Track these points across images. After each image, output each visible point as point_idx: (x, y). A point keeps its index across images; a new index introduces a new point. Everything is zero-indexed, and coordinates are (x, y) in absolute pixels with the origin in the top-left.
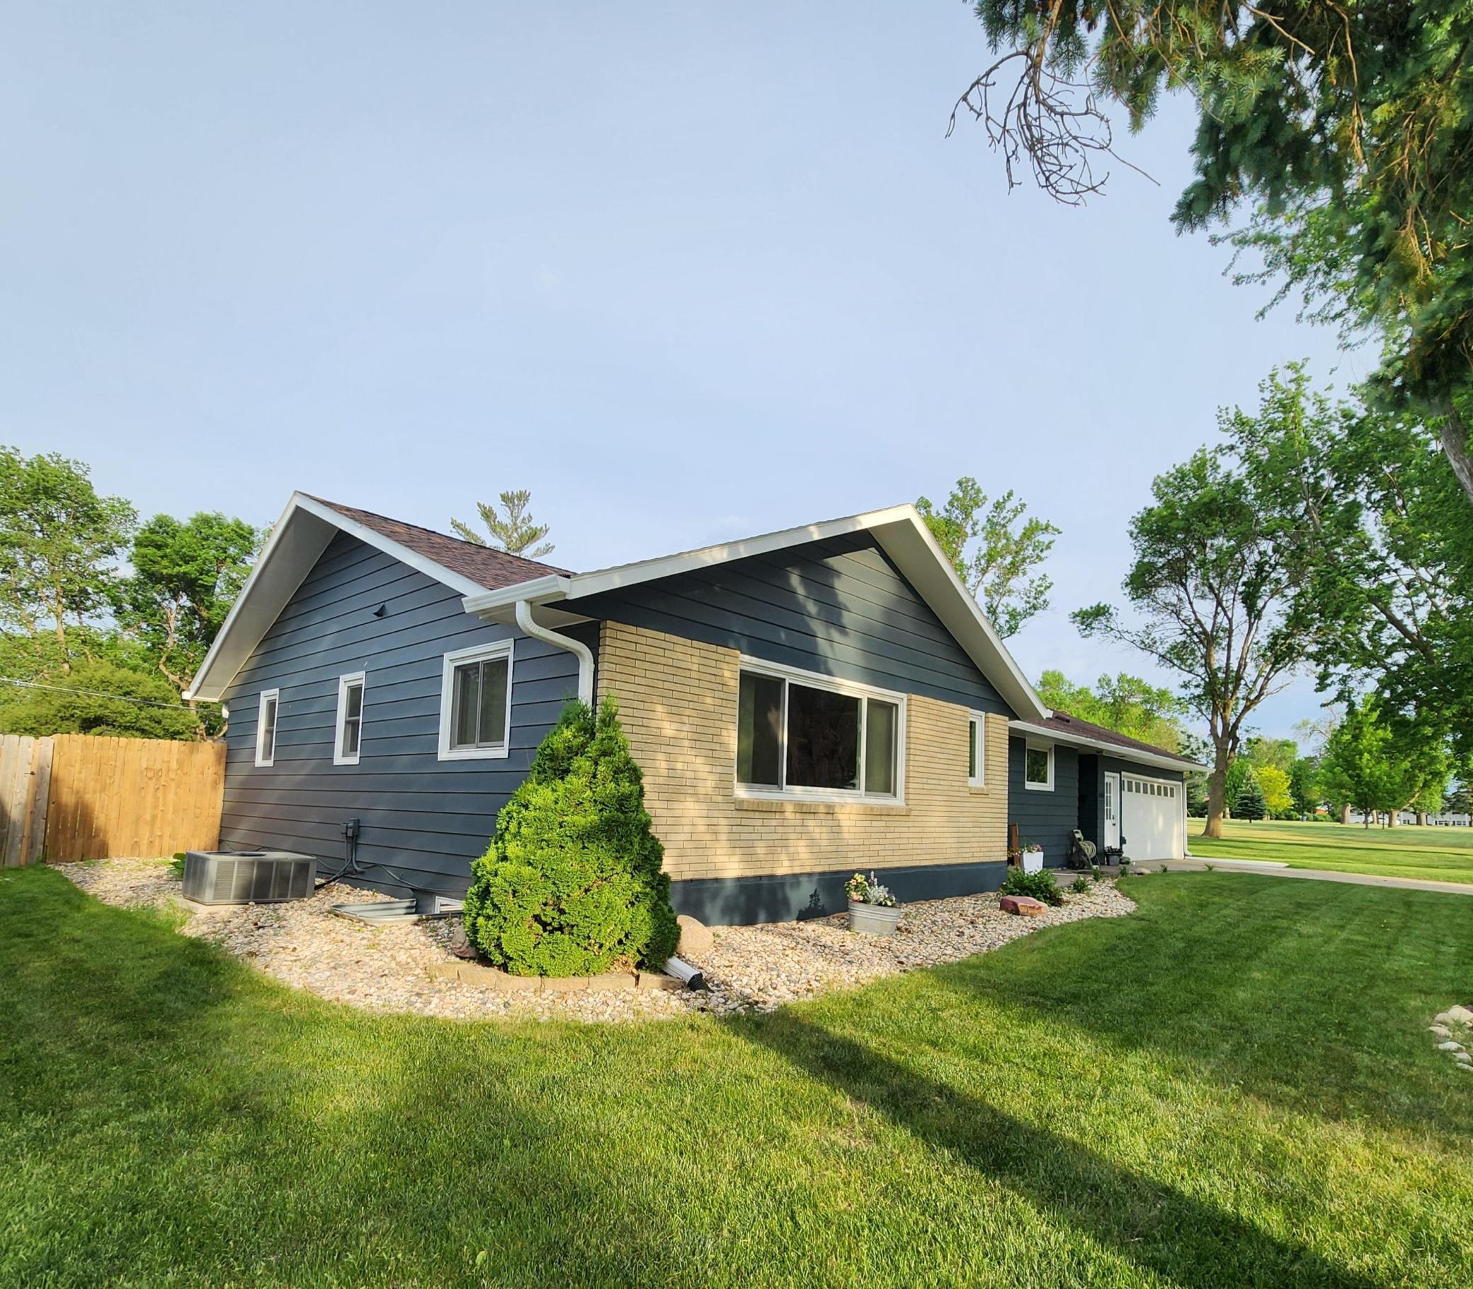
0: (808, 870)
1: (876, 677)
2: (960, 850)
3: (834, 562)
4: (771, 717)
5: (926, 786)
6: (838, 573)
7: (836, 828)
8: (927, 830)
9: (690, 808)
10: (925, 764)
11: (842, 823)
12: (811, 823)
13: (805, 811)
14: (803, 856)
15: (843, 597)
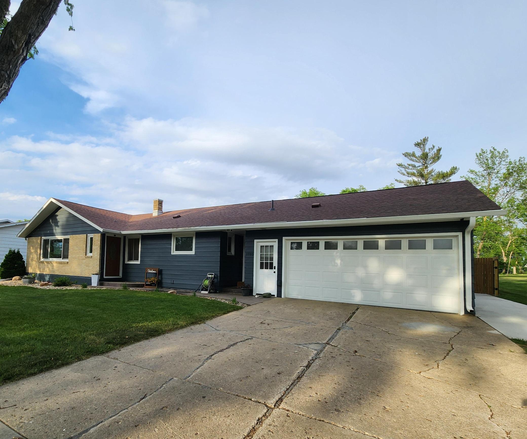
0: (48, 274)
1: (63, 234)
2: (82, 273)
3: (57, 214)
4: (47, 246)
5: (72, 257)
6: (57, 215)
7: (53, 266)
8: (72, 267)
9: (34, 263)
10: (73, 251)
11: (54, 265)
12: (49, 265)
13: (48, 263)
14: (47, 271)
15: (58, 220)
